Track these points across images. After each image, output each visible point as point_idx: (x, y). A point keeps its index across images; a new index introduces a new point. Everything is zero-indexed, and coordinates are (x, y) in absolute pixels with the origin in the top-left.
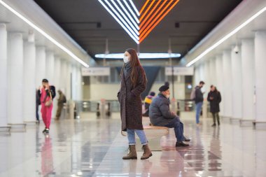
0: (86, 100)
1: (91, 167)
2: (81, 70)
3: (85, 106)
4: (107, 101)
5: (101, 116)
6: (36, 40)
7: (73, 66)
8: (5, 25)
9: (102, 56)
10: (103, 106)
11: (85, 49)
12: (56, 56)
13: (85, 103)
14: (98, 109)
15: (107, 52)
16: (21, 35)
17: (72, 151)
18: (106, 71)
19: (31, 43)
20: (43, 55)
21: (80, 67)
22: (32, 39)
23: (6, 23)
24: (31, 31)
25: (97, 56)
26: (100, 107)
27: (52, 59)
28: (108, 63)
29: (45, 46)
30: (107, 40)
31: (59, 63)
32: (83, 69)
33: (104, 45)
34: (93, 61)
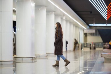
0: (85, 42)
1: (87, 69)
2: (83, 31)
3: (85, 45)
4: (94, 43)
5: (92, 49)
6: (66, 18)
7: (80, 29)
8: (54, 12)
9: (92, 25)
10: (92, 45)
11: (85, 22)
12: (74, 25)
13: (85, 44)
14: (90, 46)
15: (94, 23)
16: (60, 16)
17: (80, 63)
18: (93, 31)
19: (64, 20)
20: (69, 24)
21: (83, 30)
22: (64, 18)
23: (54, 11)
24: (64, 15)
25: (90, 25)
26: (91, 45)
27: (72, 26)
28: (94, 28)
29: (70, 21)
30: (94, 18)
31: (75, 28)
32: (84, 30)
33: (93, 21)
34: (88, 27)
